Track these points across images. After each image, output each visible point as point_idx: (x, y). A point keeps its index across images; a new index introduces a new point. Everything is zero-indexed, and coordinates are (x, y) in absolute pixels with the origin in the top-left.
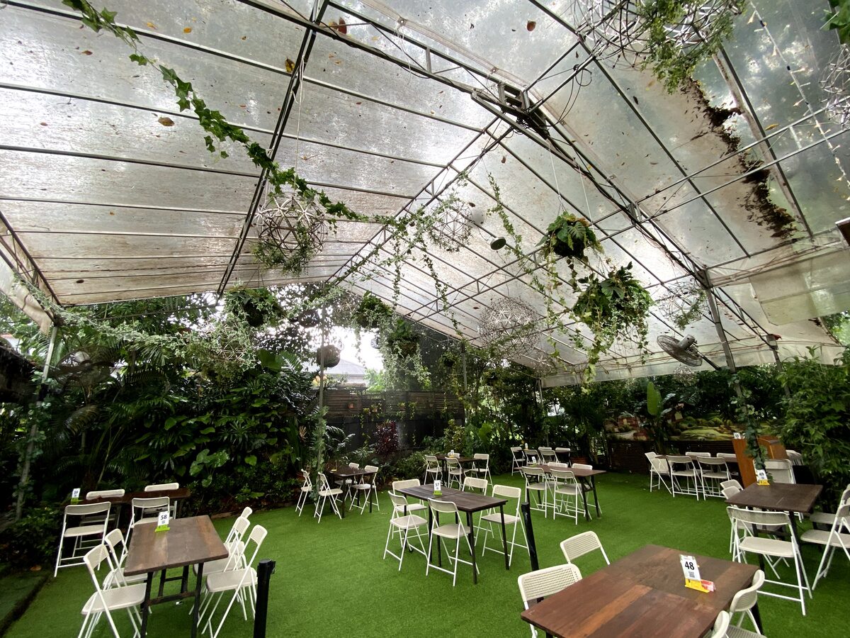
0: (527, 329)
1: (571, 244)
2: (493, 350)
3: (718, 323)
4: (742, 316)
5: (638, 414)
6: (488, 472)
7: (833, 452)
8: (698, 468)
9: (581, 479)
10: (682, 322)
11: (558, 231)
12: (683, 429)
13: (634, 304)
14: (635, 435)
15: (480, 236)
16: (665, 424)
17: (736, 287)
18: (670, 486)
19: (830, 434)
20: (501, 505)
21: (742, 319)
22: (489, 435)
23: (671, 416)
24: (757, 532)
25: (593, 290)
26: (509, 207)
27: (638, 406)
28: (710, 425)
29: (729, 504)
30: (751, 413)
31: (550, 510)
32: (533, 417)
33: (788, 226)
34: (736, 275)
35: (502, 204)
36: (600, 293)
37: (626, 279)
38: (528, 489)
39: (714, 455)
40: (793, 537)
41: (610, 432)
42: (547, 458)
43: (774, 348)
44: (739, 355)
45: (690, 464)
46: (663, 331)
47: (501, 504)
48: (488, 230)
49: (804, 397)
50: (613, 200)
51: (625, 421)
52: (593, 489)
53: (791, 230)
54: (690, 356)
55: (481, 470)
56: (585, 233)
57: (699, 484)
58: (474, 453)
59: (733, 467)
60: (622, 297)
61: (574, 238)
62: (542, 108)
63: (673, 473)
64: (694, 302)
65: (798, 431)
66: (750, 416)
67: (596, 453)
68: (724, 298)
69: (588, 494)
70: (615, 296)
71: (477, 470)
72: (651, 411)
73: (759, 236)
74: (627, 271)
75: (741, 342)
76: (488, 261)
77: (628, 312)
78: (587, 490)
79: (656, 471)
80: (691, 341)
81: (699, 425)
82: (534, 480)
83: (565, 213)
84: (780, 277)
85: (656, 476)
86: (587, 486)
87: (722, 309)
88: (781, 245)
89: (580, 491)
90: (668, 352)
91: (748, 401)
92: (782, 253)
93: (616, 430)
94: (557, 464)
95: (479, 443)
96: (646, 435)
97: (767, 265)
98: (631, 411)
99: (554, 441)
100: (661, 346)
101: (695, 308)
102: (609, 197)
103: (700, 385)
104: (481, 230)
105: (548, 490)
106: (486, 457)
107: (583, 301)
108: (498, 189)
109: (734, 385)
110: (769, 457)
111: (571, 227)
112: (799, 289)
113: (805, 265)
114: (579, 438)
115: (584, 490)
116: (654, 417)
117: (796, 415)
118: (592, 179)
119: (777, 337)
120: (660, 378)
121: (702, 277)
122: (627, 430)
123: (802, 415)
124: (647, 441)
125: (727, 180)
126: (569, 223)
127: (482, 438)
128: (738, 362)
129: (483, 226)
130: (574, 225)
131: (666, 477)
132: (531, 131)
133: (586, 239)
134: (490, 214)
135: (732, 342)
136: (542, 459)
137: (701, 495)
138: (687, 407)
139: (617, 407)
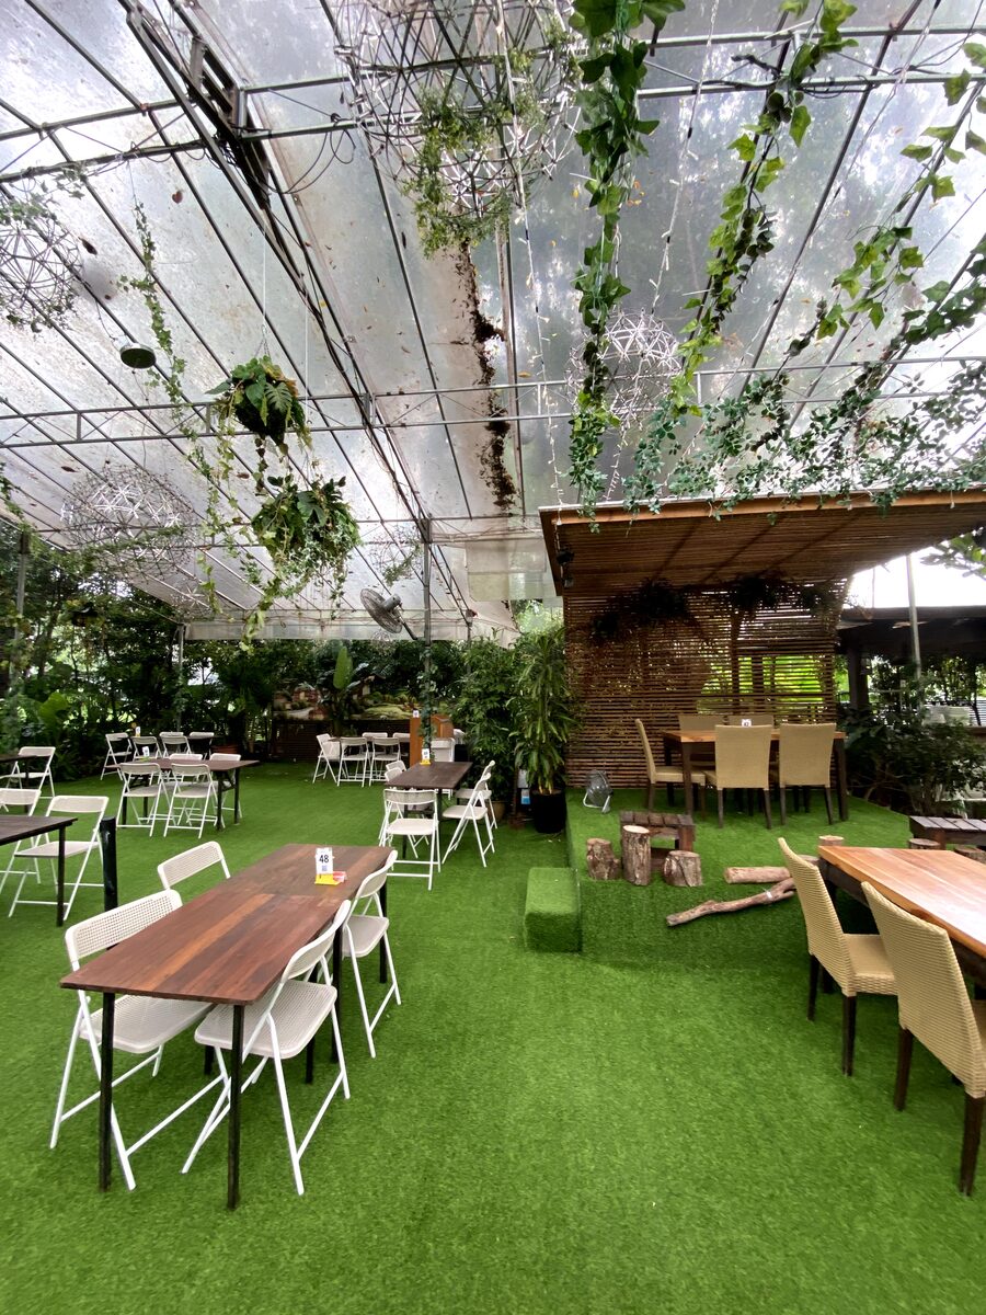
0: (168, 535)
1: (264, 414)
2: (93, 558)
3: (427, 586)
4: (451, 584)
5: (320, 687)
6: (47, 778)
7: (487, 731)
8: (371, 750)
9: (220, 775)
10: (391, 576)
11: (248, 383)
12: (368, 707)
13: (335, 538)
14: (311, 713)
15: (99, 323)
16: (349, 700)
17: (453, 550)
18: (336, 773)
19: (490, 714)
20: (61, 829)
21: (450, 588)
22: (63, 714)
23: (358, 690)
24: (407, 813)
25: (286, 501)
26: (173, 295)
27: (321, 677)
28: (396, 702)
29: (388, 786)
30: (433, 689)
31: (160, 825)
32: (161, 684)
33: (509, 497)
34: (455, 536)
35: (157, 280)
36: (294, 507)
37: (334, 498)
38: (125, 798)
39: (390, 735)
40: (436, 814)
41: (279, 709)
42: (172, 748)
43: (469, 624)
44: (438, 627)
45: (364, 746)
46: (372, 584)
47: (61, 827)
48: (120, 319)
49: (478, 677)
50: (344, 375)
51: (302, 694)
52: (236, 787)
53: (510, 502)
54: (392, 620)
55: (32, 775)
56: (290, 405)
57: (368, 768)
58: (20, 746)
59: (405, 747)
60: (323, 522)
61: (271, 406)
62: (266, 143)
63: (344, 758)
64: (408, 554)
65: (467, 711)
66: (431, 693)
67: (253, 737)
68: (440, 559)
69: (225, 794)
70: (314, 519)
71: (23, 775)
72: (337, 683)
73: (483, 498)
74: (336, 488)
75: (444, 614)
76: (110, 382)
77: (327, 548)
78: (226, 789)
79: (325, 756)
80: (397, 602)
81: (384, 702)
82: (141, 781)
83: (266, 359)
84: (490, 550)
85: (323, 764)
86: (227, 784)
87: (434, 571)
88: (500, 516)
89: (215, 791)
90: (370, 611)
91: (433, 677)
92: (497, 525)
93: (288, 706)
94: (189, 755)
95: (36, 729)
96: (324, 713)
97: (483, 534)
98: (312, 681)
99: (189, 721)
100: (365, 603)
101: (408, 562)
102: (340, 368)
103: (396, 656)
104: (102, 309)
105: (162, 795)
106: (51, 751)
107: (268, 512)
108: (151, 245)
109: (424, 659)
110: (438, 736)
111: (270, 386)
112: (502, 568)
113: (512, 544)
114: (231, 718)
115: (221, 789)
116: (339, 690)
117: (468, 695)
118: (322, 324)
119: (474, 614)
120: (357, 643)
121: (424, 525)
122: (302, 707)
123: (473, 694)
124: (324, 721)
125: (473, 417)
126: (269, 378)
127: (46, 719)
128: (435, 634)
129: (109, 305)
130: (276, 385)
131: (335, 764)
132: (237, 173)
133: (289, 416)
134: (126, 288)
135: (436, 611)
136: (162, 750)
137: (367, 780)
138: (378, 679)
139: (296, 675)
